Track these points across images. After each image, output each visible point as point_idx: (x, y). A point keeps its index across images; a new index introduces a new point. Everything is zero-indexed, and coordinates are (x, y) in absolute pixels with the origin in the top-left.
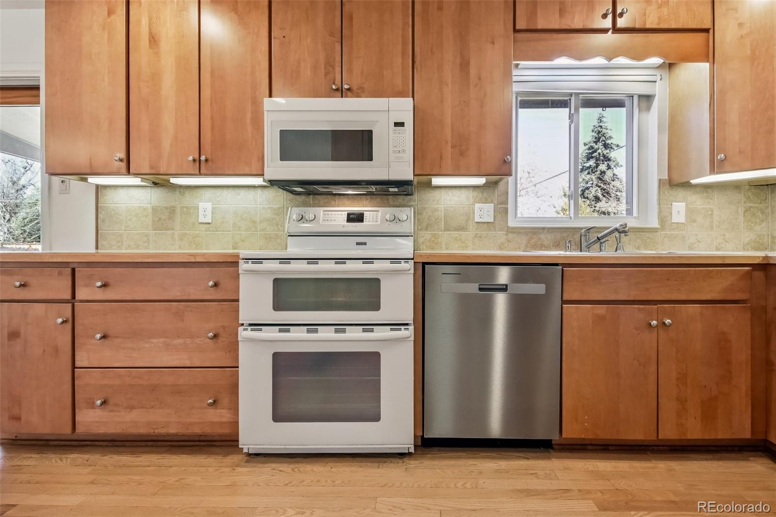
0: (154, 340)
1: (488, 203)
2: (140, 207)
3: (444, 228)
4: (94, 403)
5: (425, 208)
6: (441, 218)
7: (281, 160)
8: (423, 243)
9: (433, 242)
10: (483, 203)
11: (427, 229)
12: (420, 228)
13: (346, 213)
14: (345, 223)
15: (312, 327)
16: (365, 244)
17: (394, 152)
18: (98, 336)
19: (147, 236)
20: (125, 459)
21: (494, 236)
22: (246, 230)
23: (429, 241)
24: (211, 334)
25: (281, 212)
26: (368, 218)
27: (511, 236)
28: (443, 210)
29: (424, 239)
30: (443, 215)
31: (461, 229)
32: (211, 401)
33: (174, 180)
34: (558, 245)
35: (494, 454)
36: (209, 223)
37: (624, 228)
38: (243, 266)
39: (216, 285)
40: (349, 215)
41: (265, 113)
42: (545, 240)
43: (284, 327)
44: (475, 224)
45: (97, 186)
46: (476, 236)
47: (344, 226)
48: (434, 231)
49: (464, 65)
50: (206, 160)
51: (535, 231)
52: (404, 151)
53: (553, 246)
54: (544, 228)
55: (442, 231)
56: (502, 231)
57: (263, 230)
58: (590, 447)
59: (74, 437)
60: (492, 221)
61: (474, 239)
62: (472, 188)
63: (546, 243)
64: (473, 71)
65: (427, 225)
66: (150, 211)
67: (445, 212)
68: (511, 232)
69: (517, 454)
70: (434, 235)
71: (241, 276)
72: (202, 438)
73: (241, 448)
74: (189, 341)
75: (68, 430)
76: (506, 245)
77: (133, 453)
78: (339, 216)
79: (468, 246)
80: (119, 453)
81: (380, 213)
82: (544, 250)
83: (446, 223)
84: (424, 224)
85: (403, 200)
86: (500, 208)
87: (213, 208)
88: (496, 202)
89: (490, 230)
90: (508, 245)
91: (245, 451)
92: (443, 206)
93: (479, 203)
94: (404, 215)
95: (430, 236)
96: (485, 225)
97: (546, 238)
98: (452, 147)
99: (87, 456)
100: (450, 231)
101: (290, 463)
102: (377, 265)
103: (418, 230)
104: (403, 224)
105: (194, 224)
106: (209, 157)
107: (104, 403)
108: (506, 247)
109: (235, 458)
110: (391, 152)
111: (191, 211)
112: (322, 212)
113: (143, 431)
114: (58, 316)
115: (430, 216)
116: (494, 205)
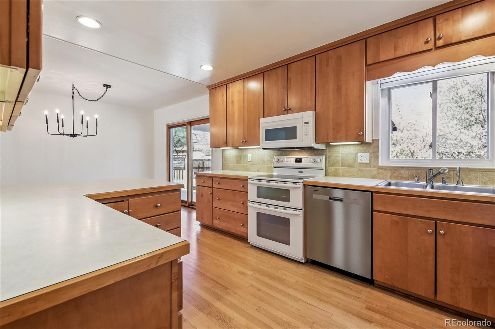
0: (229, 202)
1: (366, 152)
2: (233, 156)
3: (342, 165)
4: (216, 218)
5: (331, 155)
6: (340, 160)
7: (266, 141)
8: (330, 173)
9: (336, 172)
10: (363, 152)
11: (332, 166)
12: (329, 165)
13: (295, 158)
14: (294, 163)
15: (268, 205)
16: (302, 172)
17: (304, 135)
18: (217, 199)
19: (235, 166)
20: (223, 237)
21: (370, 171)
22: (262, 165)
23: (333, 172)
24: (242, 203)
25: (272, 157)
26: (304, 160)
27: (380, 171)
28: (341, 156)
29: (331, 170)
30: (341, 159)
31: (350, 166)
32: (242, 224)
33: (239, 148)
34: (414, 177)
35: (340, 276)
36: (251, 162)
37: (444, 171)
38: (249, 181)
39: (243, 186)
40: (296, 159)
41: (261, 124)
42: (404, 174)
43: (260, 203)
44: (358, 164)
45: (223, 150)
46: (359, 170)
47: (293, 164)
48: (336, 167)
49: (338, 89)
50: (246, 141)
51: (396, 168)
52: (308, 134)
53: (410, 178)
54: (402, 167)
55: (340, 167)
56: (375, 168)
57: (267, 164)
58: (397, 292)
59: (213, 227)
60: (369, 162)
61: (358, 172)
62: (356, 145)
63: (405, 176)
64: (343, 91)
65: (333, 164)
66: (235, 157)
67: (342, 158)
68: (380, 169)
69: (351, 280)
70: (336, 169)
71: (248, 184)
72: (242, 237)
73: (249, 242)
74: (237, 204)
75: (212, 225)
76: (377, 176)
77: (225, 236)
78: (292, 160)
79: (355, 175)
80: (222, 235)
81: (309, 158)
82: (403, 180)
83: (342, 163)
84: (331, 163)
85: (321, 152)
86: (373, 155)
87: (252, 156)
88: (371, 152)
89: (367, 167)
90: (379, 176)
91: (251, 244)
92: (340, 154)
93: (361, 152)
94: (319, 159)
95: (334, 169)
96: (365, 164)
97: (405, 173)
98: (333, 130)
99: (215, 233)
100: (344, 167)
101: (261, 251)
102: (289, 185)
103: (328, 166)
104: (318, 164)
105: (246, 162)
106: (246, 140)
107: (219, 219)
108: (377, 177)
109: (248, 245)
110: (303, 135)
111: (246, 157)
112: (286, 158)
113: (226, 229)
114: (209, 191)
115: (334, 159)
116: (370, 154)
